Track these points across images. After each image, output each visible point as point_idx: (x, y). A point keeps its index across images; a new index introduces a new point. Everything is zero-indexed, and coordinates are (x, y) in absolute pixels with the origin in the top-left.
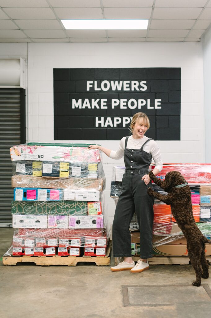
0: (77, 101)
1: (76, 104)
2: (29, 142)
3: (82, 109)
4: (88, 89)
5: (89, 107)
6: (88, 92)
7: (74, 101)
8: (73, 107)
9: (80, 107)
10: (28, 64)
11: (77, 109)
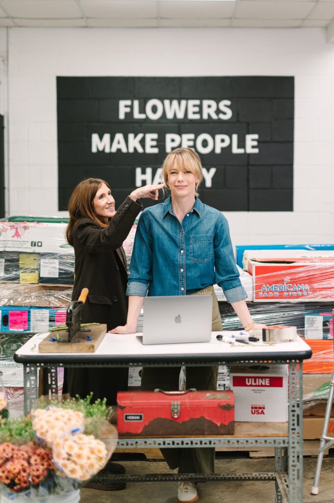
0: (101, 138)
1: (99, 143)
2: (12, 215)
3: (111, 154)
4: (122, 116)
5: (124, 150)
6: (121, 122)
7: (95, 137)
8: (94, 150)
9: (107, 150)
10: (10, 68)
11: (101, 153)
